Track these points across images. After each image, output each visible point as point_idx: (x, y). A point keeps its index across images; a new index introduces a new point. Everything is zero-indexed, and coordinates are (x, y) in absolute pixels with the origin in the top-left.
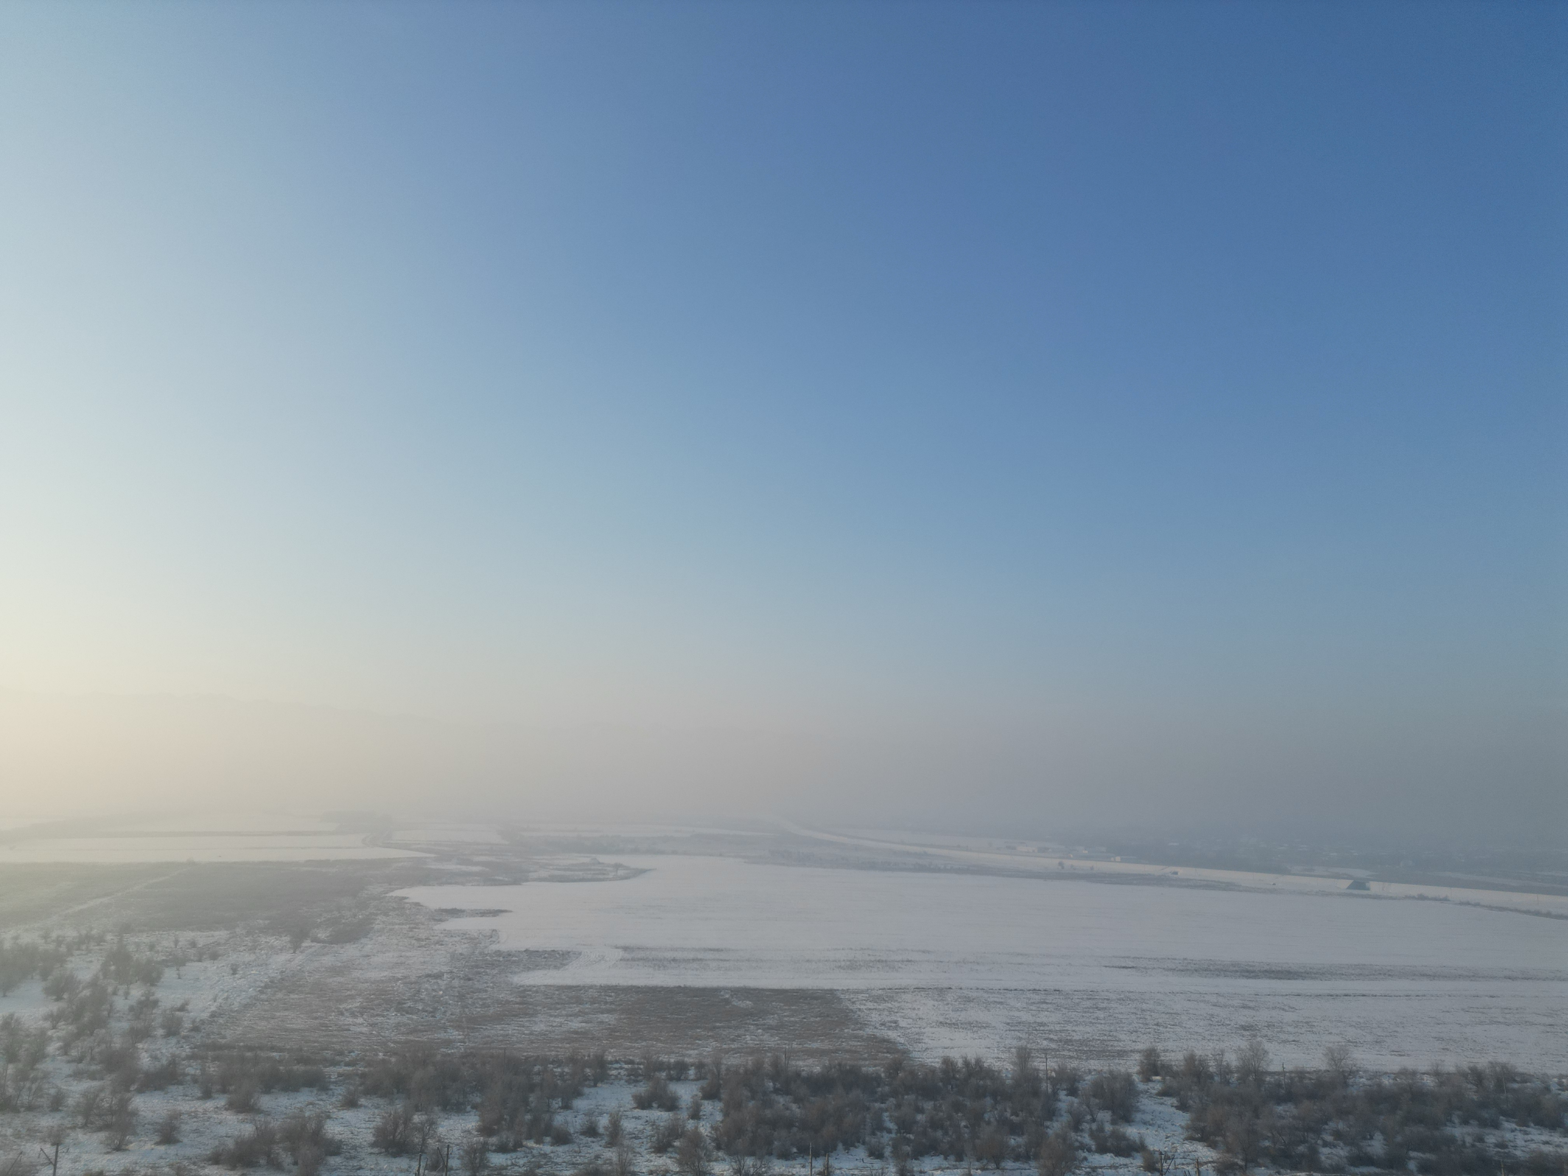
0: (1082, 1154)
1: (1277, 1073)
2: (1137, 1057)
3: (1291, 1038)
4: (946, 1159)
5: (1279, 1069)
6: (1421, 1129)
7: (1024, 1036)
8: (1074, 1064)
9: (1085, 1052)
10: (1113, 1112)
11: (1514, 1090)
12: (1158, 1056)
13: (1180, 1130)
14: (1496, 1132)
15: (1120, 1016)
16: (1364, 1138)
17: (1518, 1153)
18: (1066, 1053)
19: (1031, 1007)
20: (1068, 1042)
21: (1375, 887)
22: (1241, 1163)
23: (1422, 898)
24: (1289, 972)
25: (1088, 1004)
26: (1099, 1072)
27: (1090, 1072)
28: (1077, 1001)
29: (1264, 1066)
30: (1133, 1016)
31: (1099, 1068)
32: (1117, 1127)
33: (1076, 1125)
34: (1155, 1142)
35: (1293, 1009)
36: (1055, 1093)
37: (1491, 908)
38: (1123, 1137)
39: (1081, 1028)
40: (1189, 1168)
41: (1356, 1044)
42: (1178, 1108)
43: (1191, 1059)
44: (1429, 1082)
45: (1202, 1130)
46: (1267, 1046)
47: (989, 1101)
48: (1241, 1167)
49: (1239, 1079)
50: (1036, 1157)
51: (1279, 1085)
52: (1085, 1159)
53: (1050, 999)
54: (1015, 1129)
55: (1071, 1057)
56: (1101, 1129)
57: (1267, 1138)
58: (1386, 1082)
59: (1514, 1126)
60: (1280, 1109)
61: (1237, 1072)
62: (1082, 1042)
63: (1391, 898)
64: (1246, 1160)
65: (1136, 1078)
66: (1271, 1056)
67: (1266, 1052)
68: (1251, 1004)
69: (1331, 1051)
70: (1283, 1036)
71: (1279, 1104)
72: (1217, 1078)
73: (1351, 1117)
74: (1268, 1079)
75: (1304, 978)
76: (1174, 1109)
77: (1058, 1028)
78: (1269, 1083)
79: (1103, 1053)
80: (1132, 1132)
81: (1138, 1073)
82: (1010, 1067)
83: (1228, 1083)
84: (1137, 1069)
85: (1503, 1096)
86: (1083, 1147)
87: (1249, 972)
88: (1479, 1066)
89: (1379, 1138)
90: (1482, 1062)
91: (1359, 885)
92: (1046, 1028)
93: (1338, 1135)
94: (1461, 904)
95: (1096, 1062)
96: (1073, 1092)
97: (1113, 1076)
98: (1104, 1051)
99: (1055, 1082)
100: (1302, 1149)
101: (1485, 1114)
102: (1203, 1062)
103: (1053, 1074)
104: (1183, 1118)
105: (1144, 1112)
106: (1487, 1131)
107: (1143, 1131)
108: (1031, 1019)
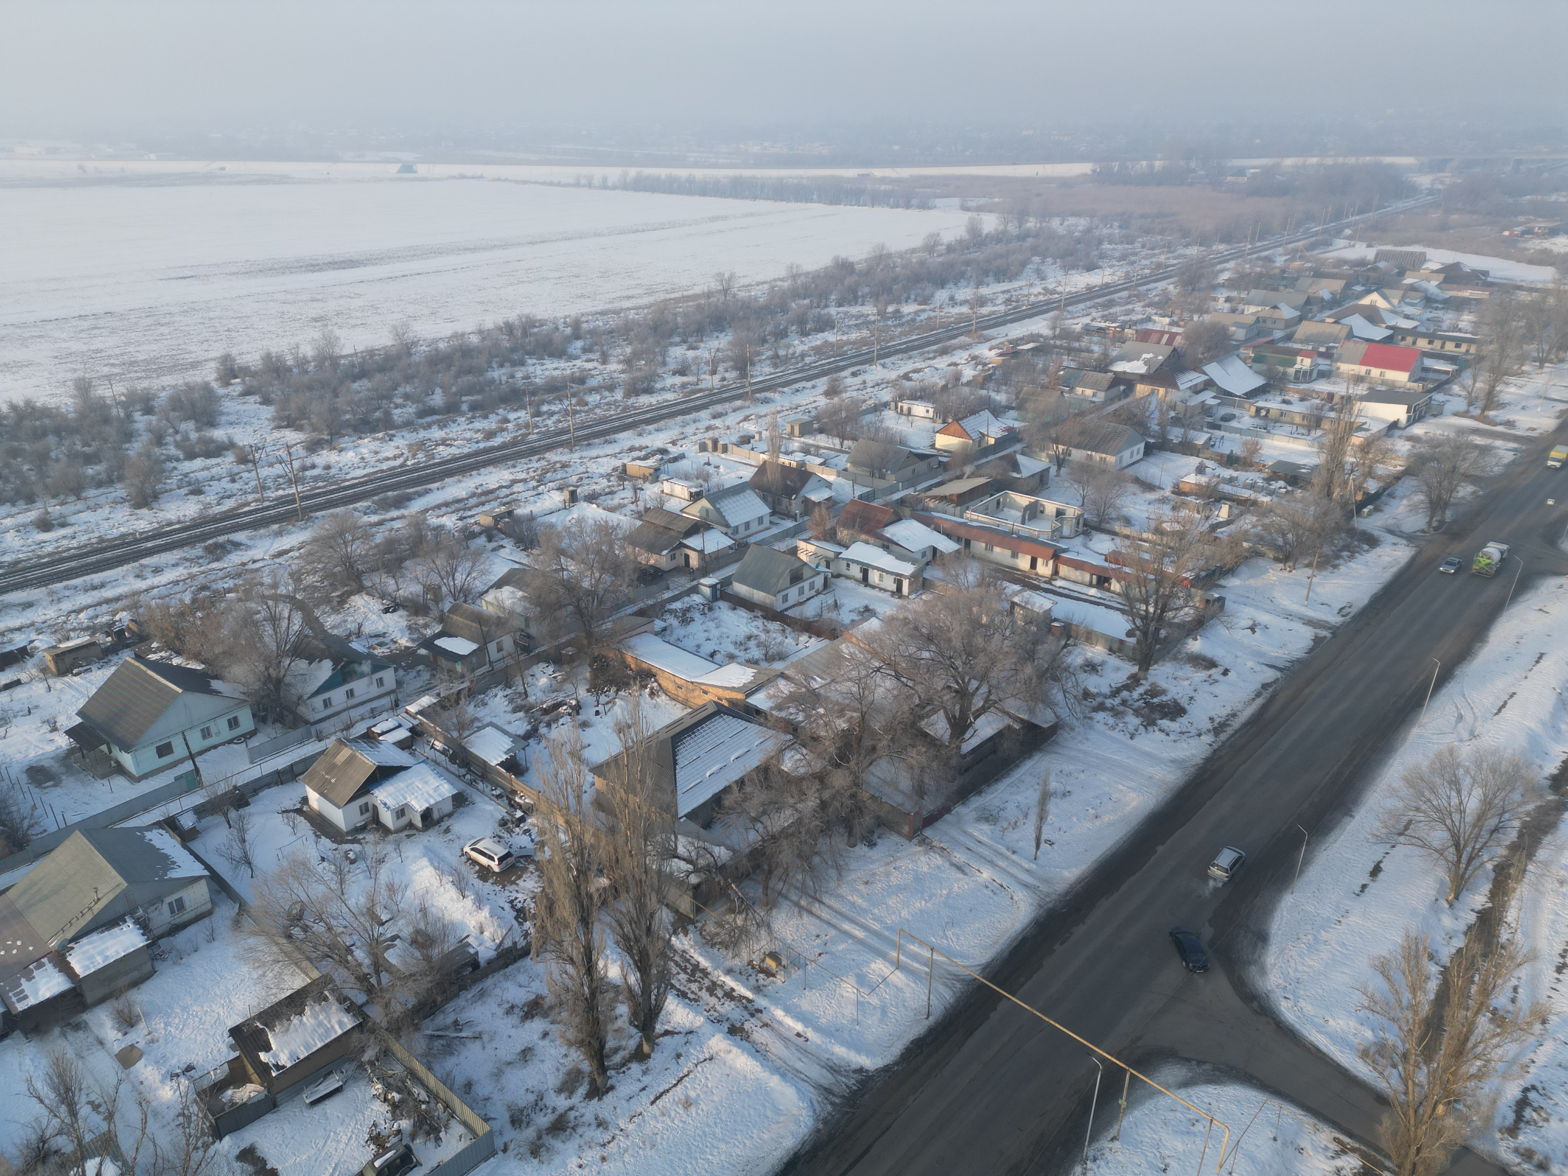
0: (170, 465)
1: (351, 355)
2: (213, 365)
3: (359, 322)
4: (13, 505)
5: (352, 351)
6: (469, 378)
7: (79, 366)
8: (145, 384)
9: (155, 370)
10: (197, 421)
11: (535, 334)
12: (234, 360)
13: (267, 423)
14: (523, 368)
15: (187, 328)
16: (428, 395)
17: (537, 380)
18: (133, 375)
19: (81, 335)
20: (132, 364)
21: (422, 169)
22: (326, 437)
23: (462, 177)
24: (352, 261)
25: (149, 321)
26: (174, 387)
27: (164, 388)
28: (135, 320)
29: (337, 351)
30: (201, 326)
31: (174, 383)
32: (203, 433)
33: (159, 440)
34: (243, 437)
35: (358, 295)
36: (129, 417)
37: (517, 182)
38: (212, 441)
39: (145, 347)
40: (280, 453)
41: (415, 318)
42: (261, 403)
43: (268, 357)
44: (475, 339)
45: (288, 418)
46: (338, 332)
47: (52, 439)
48: (327, 441)
49: (315, 367)
50: (121, 479)
51: (353, 366)
52: (175, 468)
53: (101, 323)
54: (90, 459)
55: (139, 378)
56: (186, 438)
57: (347, 412)
58: (442, 346)
59: (534, 361)
60: (356, 386)
61: (314, 360)
62: (148, 362)
63: (438, 179)
64: (331, 434)
65: (215, 385)
66: (343, 341)
67: (338, 338)
68: (319, 297)
69: (395, 328)
70: (352, 322)
71: (354, 382)
72: (295, 370)
73: (416, 380)
74: (342, 362)
75: (365, 265)
76: (258, 406)
77: (117, 351)
78: (344, 365)
79: (176, 367)
80: (219, 434)
81: (216, 380)
82: (70, 401)
83: (306, 372)
84: (214, 376)
85: (527, 340)
86: (170, 459)
87: (314, 267)
88: (511, 320)
89: (438, 391)
90: (512, 316)
91: (407, 168)
92: (104, 354)
93: (406, 397)
94: (494, 180)
95: (169, 378)
96: (148, 410)
97: (190, 388)
98: (175, 366)
99: (126, 405)
100: (378, 414)
101: (515, 357)
102: (279, 358)
103: (123, 398)
104: (268, 412)
105: (228, 414)
106: (517, 369)
107: (230, 430)
108: (84, 348)
